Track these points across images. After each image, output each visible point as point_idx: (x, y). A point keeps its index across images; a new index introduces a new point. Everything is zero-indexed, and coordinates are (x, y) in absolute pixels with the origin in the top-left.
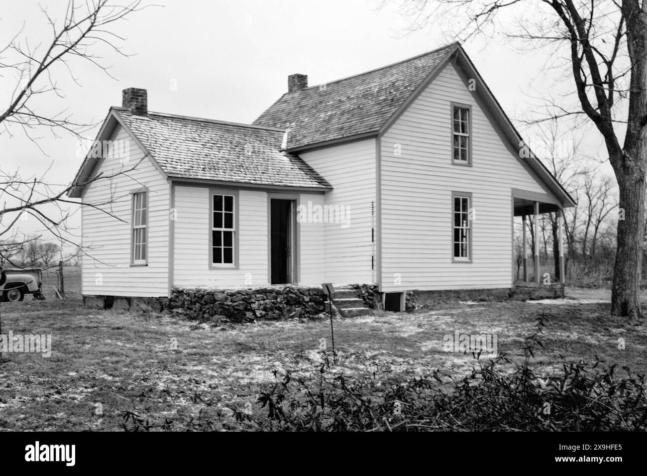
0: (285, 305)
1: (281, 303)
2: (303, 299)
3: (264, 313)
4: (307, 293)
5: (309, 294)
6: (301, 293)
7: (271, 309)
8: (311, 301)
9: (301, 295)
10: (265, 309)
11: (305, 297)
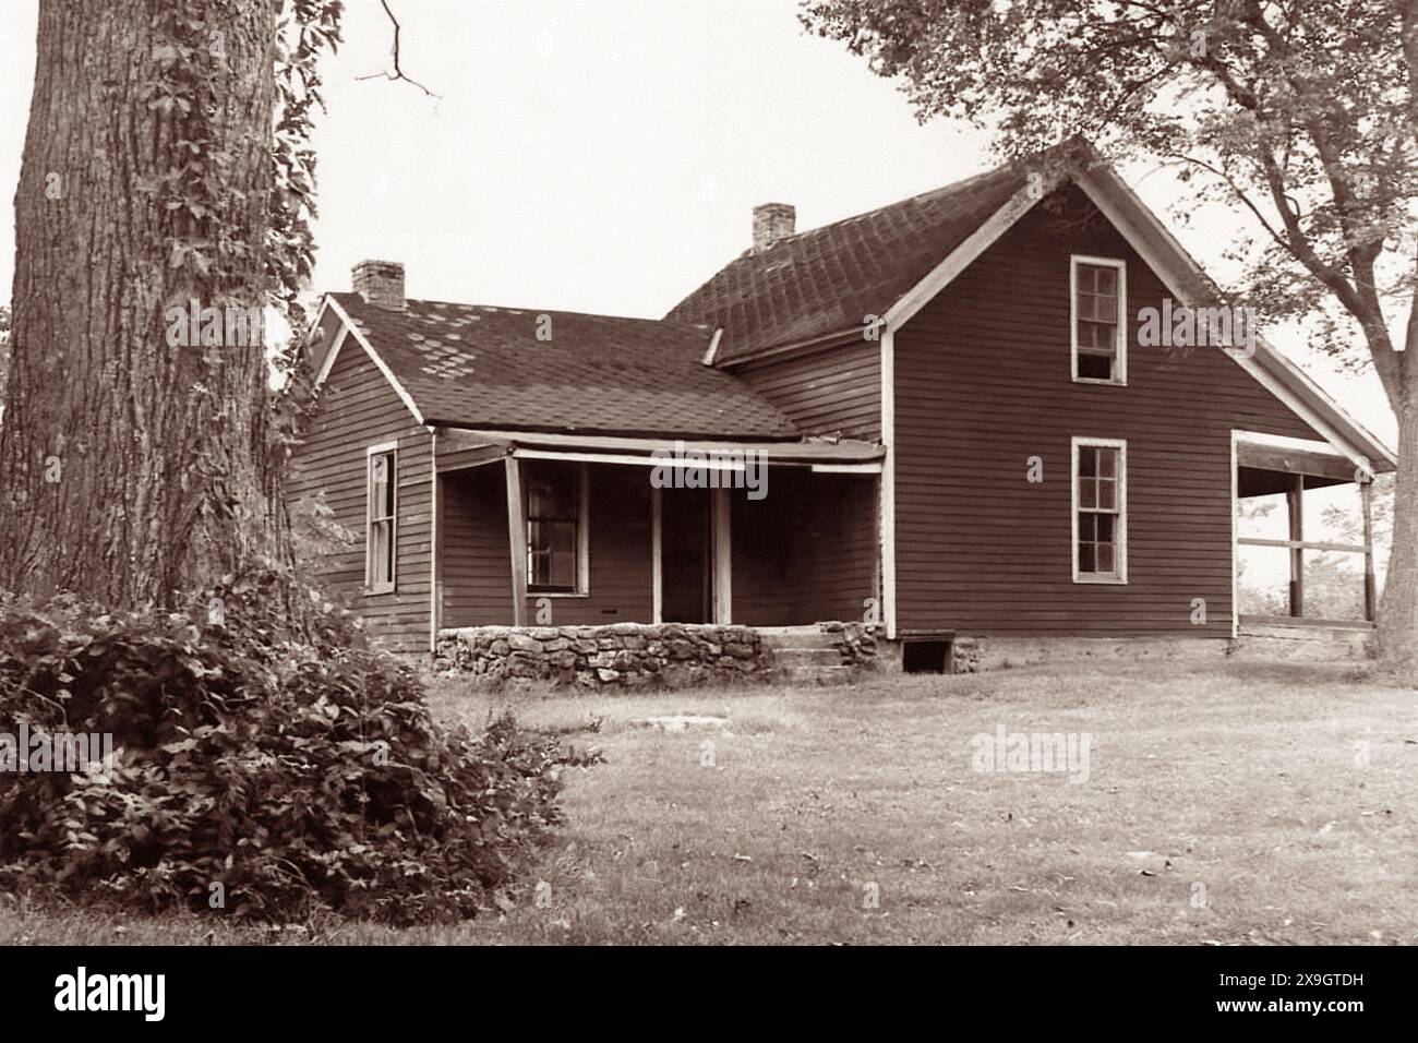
0: (665, 661)
1: (656, 656)
2: (708, 650)
3: (616, 674)
4: (716, 638)
5: (721, 639)
6: (701, 637)
7: (632, 667)
8: (724, 653)
9: (702, 642)
10: (620, 667)
11: (711, 646)
